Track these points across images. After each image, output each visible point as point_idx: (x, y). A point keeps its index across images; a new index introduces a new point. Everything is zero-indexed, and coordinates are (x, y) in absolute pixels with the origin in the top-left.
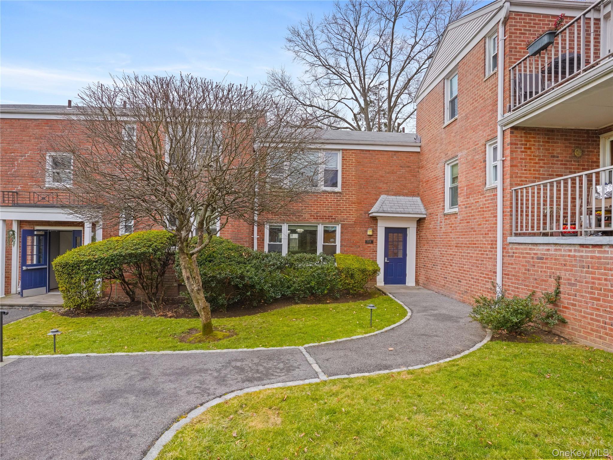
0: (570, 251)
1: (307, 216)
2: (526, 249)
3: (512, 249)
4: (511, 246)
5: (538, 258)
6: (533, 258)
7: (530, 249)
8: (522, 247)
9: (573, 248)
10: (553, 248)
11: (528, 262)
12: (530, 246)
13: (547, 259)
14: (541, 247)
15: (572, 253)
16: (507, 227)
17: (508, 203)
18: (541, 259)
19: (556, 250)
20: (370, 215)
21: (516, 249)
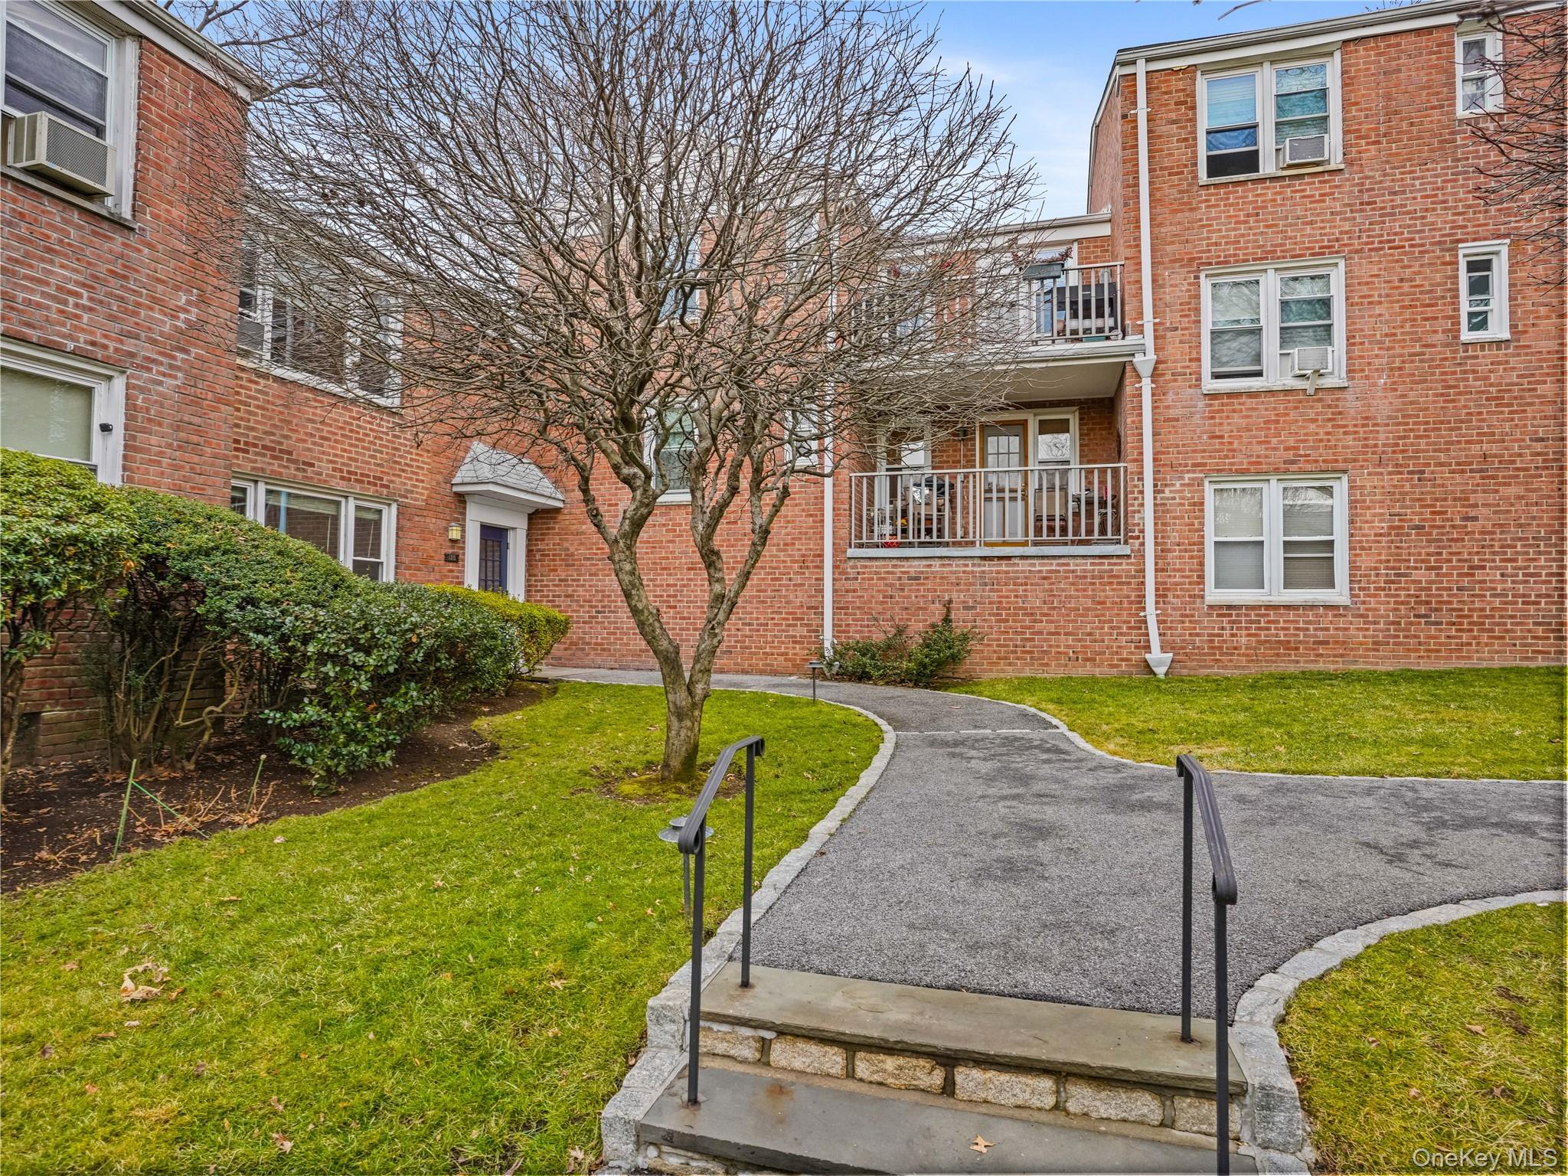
0: (966, 565)
1: (326, 468)
2: (884, 566)
3: (855, 567)
4: (851, 563)
5: (910, 579)
6: (900, 578)
7: (894, 566)
8: (878, 563)
9: (970, 562)
10: (938, 562)
11: (891, 585)
12: (895, 562)
13: (926, 578)
14: (916, 563)
15: (970, 569)
16: (844, 533)
17: (846, 496)
18: (916, 578)
19: (943, 565)
20: (455, 489)
21: (865, 567)
